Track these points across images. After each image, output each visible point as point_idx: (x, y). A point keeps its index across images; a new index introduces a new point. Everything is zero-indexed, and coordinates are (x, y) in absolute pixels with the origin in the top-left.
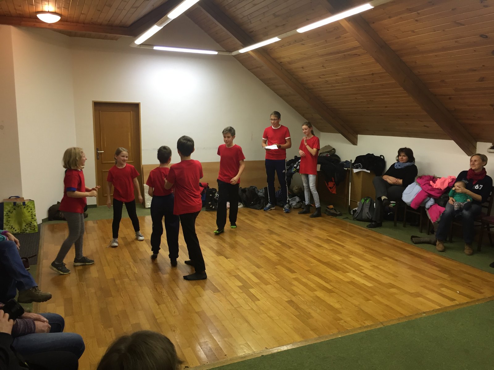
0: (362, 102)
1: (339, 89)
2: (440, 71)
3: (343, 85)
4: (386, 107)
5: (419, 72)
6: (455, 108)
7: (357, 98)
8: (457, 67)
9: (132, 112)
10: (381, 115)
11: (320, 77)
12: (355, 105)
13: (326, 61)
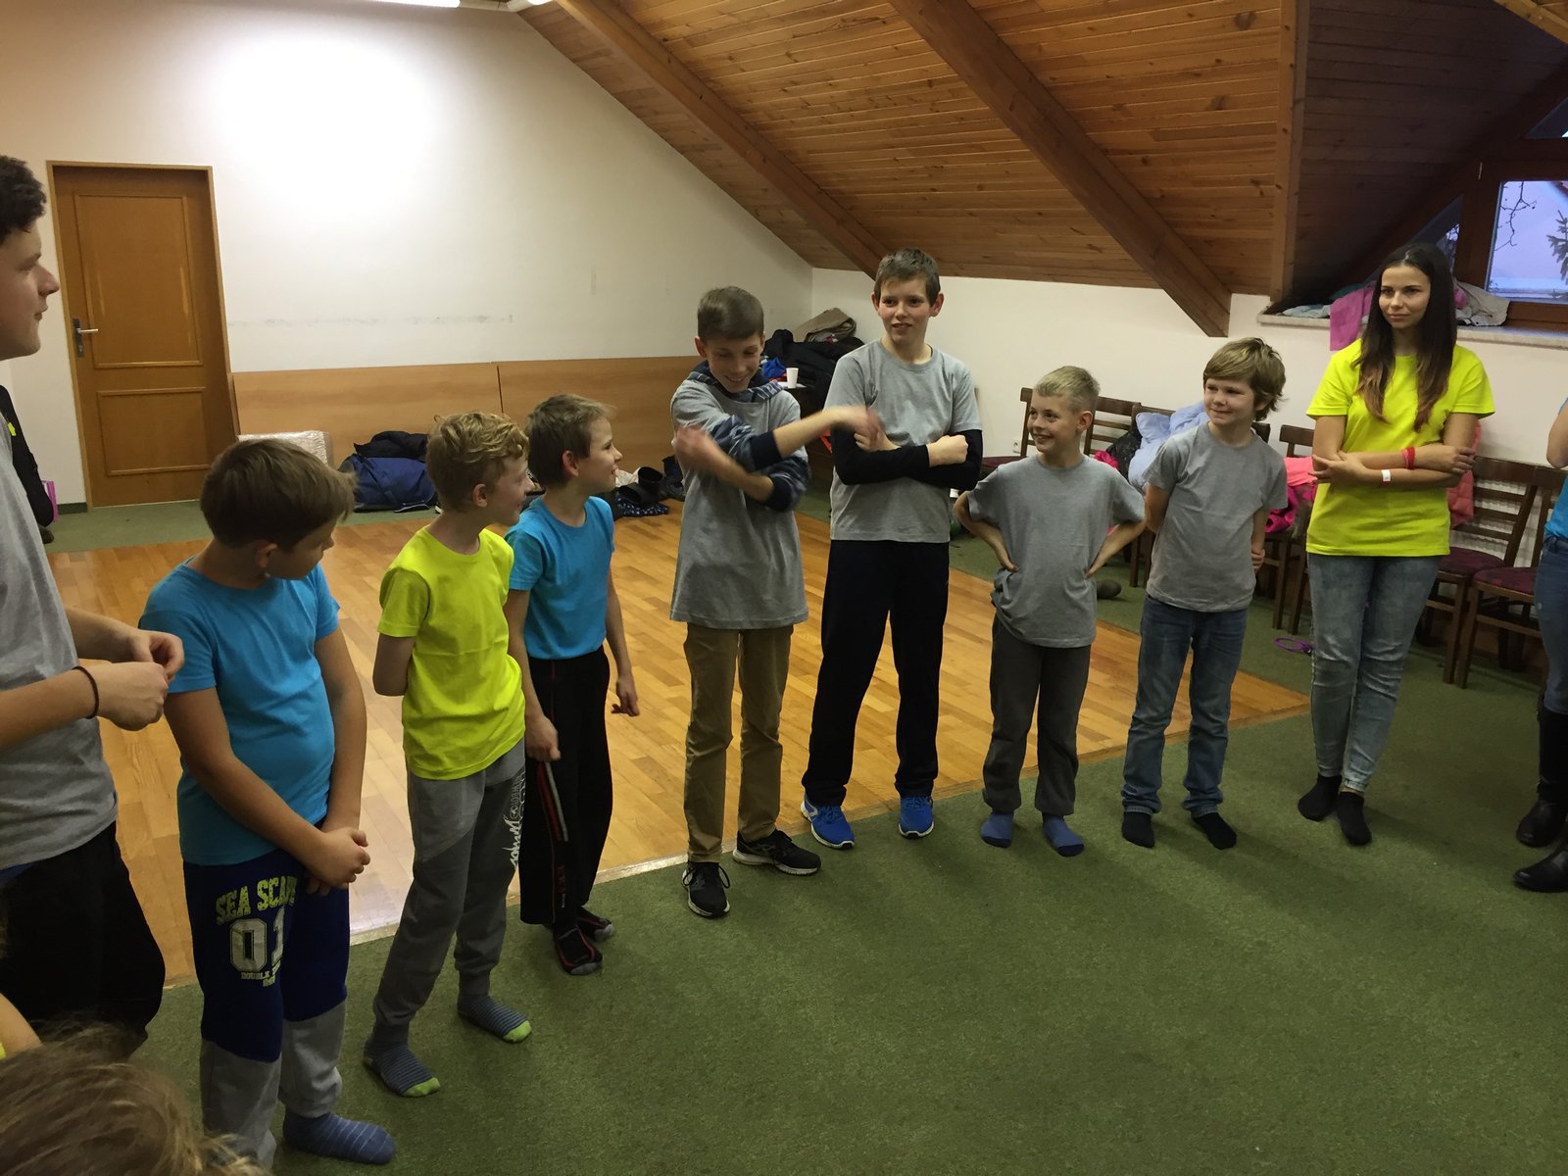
0: (912, 171)
1: (845, 131)
2: (1108, 77)
3: (852, 115)
4: (980, 188)
5: (1055, 79)
6: (1162, 191)
7: (897, 160)
8: (1151, 64)
9: (185, 198)
10: (971, 214)
11: (785, 91)
12: (895, 179)
13: (794, 37)
